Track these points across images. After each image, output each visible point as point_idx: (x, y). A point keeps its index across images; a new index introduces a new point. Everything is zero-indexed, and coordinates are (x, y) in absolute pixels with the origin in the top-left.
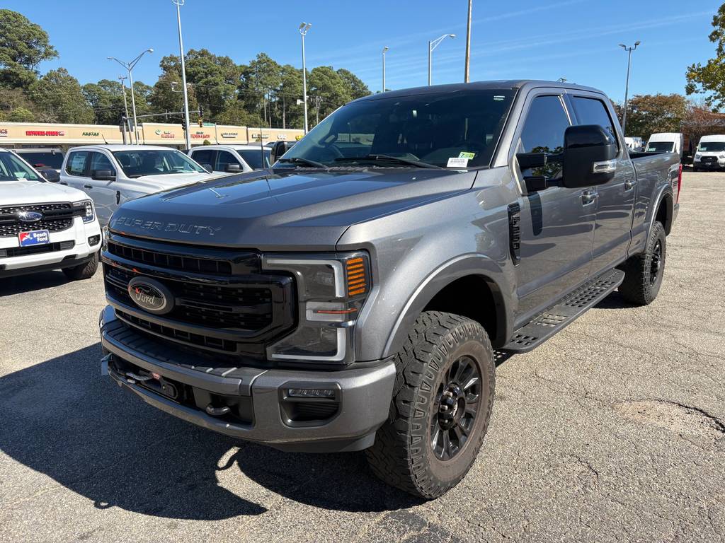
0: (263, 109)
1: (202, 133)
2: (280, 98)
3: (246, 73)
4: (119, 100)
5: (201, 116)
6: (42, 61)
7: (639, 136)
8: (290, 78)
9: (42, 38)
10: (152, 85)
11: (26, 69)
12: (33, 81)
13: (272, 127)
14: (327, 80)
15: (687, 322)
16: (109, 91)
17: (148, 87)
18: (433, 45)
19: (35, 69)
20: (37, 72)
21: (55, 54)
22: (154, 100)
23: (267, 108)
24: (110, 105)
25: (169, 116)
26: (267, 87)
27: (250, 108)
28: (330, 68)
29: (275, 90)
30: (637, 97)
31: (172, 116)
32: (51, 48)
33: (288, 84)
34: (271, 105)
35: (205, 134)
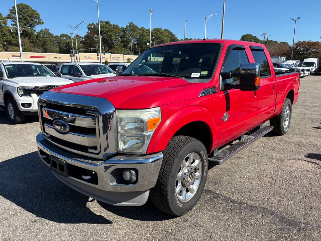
0: (131, 47)
1: (104, 57)
2: (139, 42)
3: (124, 30)
4: (69, 43)
5: (105, 50)
6: (37, 26)
7: (299, 60)
8: (143, 33)
9: (37, 16)
10: (83, 36)
11: (30, 29)
12: (33, 34)
13: (135, 55)
14: (159, 35)
15: (314, 134)
16: (65, 39)
17: (81, 37)
18: (207, 19)
19: (33, 29)
20: (34, 31)
21: (43, 23)
22: (84, 43)
23: (133, 46)
24: (65, 45)
25: (91, 50)
26: (133, 37)
27: (125, 46)
28: (161, 29)
29: (136, 38)
30: (299, 41)
31: (92, 49)
32: (41, 20)
33: (141, 36)
34: (134, 45)
35: (106, 58)
